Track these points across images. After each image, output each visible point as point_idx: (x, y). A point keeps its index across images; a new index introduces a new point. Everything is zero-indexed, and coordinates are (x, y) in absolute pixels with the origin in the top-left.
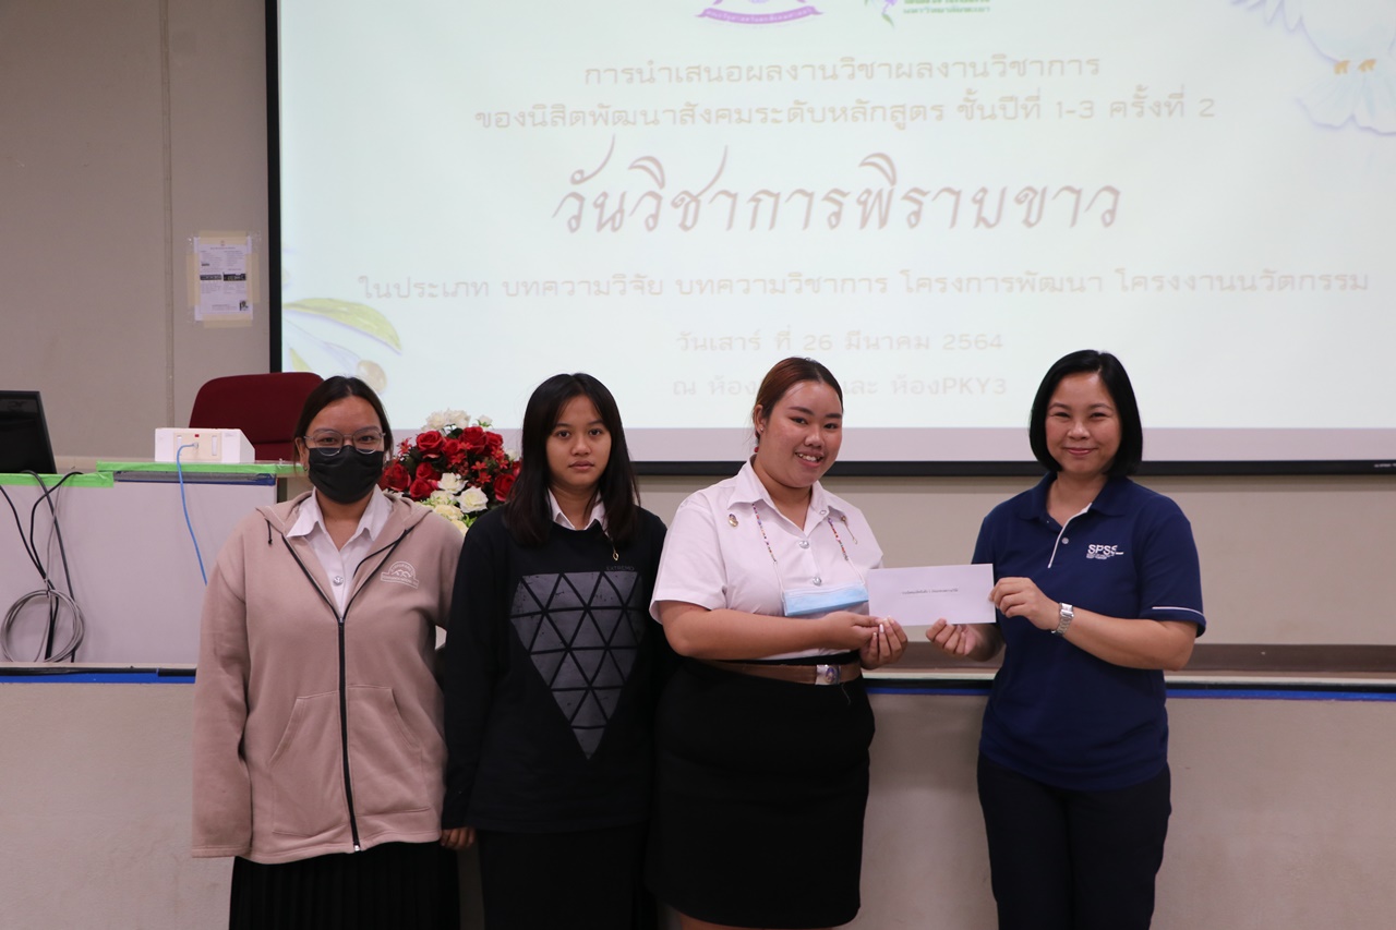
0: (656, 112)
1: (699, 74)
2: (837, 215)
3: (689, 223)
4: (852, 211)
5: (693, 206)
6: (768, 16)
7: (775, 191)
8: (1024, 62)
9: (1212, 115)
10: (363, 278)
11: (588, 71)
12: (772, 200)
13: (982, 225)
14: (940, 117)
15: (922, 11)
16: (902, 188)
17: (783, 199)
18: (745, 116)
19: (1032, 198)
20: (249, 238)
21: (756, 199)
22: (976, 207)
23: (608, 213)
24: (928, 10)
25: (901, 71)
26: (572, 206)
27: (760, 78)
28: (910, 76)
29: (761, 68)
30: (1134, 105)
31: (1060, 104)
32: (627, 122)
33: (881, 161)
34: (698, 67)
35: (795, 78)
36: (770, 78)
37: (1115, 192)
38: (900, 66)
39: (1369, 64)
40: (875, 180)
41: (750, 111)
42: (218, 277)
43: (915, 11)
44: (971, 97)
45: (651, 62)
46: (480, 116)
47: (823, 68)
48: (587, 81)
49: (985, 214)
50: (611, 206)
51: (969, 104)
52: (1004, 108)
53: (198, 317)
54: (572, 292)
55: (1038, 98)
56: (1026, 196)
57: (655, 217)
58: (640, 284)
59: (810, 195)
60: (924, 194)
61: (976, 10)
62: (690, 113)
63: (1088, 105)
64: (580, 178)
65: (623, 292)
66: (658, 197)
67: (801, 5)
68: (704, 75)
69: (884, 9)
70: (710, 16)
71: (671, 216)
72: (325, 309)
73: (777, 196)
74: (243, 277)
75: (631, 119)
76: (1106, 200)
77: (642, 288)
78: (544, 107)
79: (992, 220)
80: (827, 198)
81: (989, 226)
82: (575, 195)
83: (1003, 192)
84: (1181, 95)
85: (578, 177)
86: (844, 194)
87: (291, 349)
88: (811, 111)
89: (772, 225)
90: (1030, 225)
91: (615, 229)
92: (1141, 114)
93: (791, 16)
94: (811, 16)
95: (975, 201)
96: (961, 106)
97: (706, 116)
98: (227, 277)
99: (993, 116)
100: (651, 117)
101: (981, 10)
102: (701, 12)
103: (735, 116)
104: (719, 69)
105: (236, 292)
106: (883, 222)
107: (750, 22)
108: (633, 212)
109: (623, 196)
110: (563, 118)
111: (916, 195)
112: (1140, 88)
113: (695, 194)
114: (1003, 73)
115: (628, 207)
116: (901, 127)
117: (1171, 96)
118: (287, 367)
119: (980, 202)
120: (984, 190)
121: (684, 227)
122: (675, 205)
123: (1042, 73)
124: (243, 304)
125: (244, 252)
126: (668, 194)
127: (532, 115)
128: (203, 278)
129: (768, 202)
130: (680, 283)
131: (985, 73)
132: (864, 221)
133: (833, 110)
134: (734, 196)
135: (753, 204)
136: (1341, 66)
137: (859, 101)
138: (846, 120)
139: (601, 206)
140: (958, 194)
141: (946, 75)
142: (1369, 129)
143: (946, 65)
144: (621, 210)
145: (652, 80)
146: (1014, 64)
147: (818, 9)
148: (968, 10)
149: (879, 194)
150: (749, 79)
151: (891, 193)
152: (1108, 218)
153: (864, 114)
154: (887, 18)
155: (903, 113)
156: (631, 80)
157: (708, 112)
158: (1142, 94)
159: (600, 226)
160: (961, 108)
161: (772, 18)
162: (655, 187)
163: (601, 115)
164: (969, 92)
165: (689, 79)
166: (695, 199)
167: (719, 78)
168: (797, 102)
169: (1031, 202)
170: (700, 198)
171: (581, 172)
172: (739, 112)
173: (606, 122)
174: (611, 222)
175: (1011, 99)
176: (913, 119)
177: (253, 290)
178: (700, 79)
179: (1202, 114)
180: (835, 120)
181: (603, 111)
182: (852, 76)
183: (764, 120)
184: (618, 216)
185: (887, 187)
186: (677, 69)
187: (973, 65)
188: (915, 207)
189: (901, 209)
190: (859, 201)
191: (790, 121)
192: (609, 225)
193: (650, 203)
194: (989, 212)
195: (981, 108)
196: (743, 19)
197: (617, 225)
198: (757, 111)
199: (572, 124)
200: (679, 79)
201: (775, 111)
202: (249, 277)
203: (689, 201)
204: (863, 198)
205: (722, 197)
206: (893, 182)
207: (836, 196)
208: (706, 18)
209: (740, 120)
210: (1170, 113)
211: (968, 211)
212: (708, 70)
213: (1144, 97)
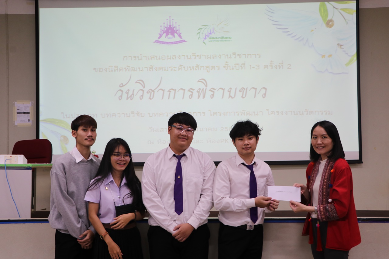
0: (142, 68)
1: (154, 58)
2: (192, 95)
3: (151, 97)
4: (195, 94)
5: (152, 93)
6: (172, 42)
7: (175, 89)
8: (241, 55)
9: (290, 69)
10: (62, 113)
11: (124, 57)
12: (174, 91)
13: (230, 98)
14: (219, 69)
15: (213, 41)
16: (209, 88)
17: (177, 91)
18: (166, 69)
19: (243, 90)
20: (31, 102)
21: (169, 91)
22: (229, 93)
23: (129, 95)
24: (215, 41)
25: (208, 57)
26: (120, 93)
27: (170, 59)
28: (210, 58)
29: (171, 56)
30: (270, 66)
31: (250, 65)
32: (135, 70)
33: (203, 81)
34: (154, 56)
35: (180, 59)
36: (173, 59)
37: (266, 89)
38: (208, 56)
39: (330, 56)
40: (202, 86)
41: (168, 67)
42: (22, 113)
43: (212, 41)
44: (227, 64)
45: (141, 55)
46: (94, 69)
47: (187, 56)
48: (124, 60)
49: (231, 95)
50: (130, 93)
51: (226, 66)
52: (236, 67)
53: (16, 124)
54: (120, 116)
55: (245, 64)
56: (242, 90)
57: (142, 96)
58: (138, 114)
59: (184, 90)
60: (215, 89)
61: (228, 41)
62: (152, 68)
63: (258, 66)
64: (122, 85)
65: (134, 116)
66: (143, 91)
67: (181, 39)
68: (155, 58)
69: (203, 41)
70: (157, 42)
71: (147, 96)
72: (51, 122)
73: (175, 90)
74: (29, 113)
75: (136, 70)
76: (263, 91)
77: (139, 115)
78: (112, 67)
79: (233, 96)
80: (189, 91)
81: (232, 98)
82: (120, 90)
83: (236, 89)
84: (282, 63)
85: (121, 85)
86: (193, 90)
87: (42, 133)
88: (184, 67)
89: (174, 98)
90: (243, 98)
91: (131, 99)
92: (272, 68)
93: (179, 42)
94: (184, 42)
95: (228, 91)
96: (224, 66)
97: (156, 69)
98: (24, 113)
99: (233, 69)
100: (141, 69)
101: (229, 41)
102: (154, 41)
103: (164, 69)
104: (159, 56)
105: (27, 117)
106: (204, 97)
107: (168, 44)
108: (136, 95)
109: (134, 90)
110: (117, 69)
111: (212, 90)
112: (271, 62)
113: (153, 90)
114: (235, 57)
115: (135, 93)
116: (208, 72)
117: (280, 64)
118: (41, 138)
119: (230, 92)
120: (231, 88)
121: (150, 99)
122: (148, 93)
123: (246, 57)
124: (29, 120)
125: (29, 106)
126: (146, 90)
127: (109, 69)
128: (17, 113)
129: (173, 92)
130: (149, 114)
131: (230, 58)
132: (199, 97)
133: (190, 67)
134: (164, 90)
135: (169, 92)
136: (323, 56)
137: (197, 65)
138: (193, 70)
139: (127, 93)
140: (224, 89)
141: (220, 58)
142: (331, 72)
143: (220, 55)
144: (133, 94)
145: (141, 59)
146: (238, 55)
147: (186, 40)
148: (226, 41)
149: (203, 89)
150: (167, 59)
151: (206, 89)
152: (264, 96)
153: (198, 68)
154: (204, 43)
155: (209, 68)
156: (135, 59)
157: (156, 68)
158: (272, 63)
159: (127, 98)
160: (224, 67)
161: (173, 43)
162: (142, 88)
163: (127, 69)
164: (226, 62)
165: (151, 59)
166: (153, 91)
167: (159, 59)
168: (180, 65)
169: (243, 92)
170: (154, 91)
171: (122, 84)
172: (165, 68)
173: (129, 70)
174: (131, 97)
175: (238, 64)
176: (211, 70)
177: (32, 116)
178: (154, 59)
179: (288, 68)
180: (191, 70)
181: (128, 67)
182: (195, 58)
183: (172, 70)
184: (132, 96)
185: (205, 88)
186: (148, 56)
187: (227, 55)
188: (212, 93)
189: (209, 94)
190: (197, 92)
191: (179, 70)
192: (130, 98)
193: (141, 92)
194: (232, 95)
195: (230, 67)
196: (166, 43)
197: (132, 98)
198: (170, 67)
199: (120, 71)
200: (149, 59)
201: (174, 67)
202: (30, 113)
203: (151, 92)
204: (198, 91)
205: (161, 90)
206: (206, 86)
207: (191, 90)
208: (156, 43)
209: (165, 70)
210: (280, 68)
211: (227, 94)
212: (156, 57)
213: (273, 64)
